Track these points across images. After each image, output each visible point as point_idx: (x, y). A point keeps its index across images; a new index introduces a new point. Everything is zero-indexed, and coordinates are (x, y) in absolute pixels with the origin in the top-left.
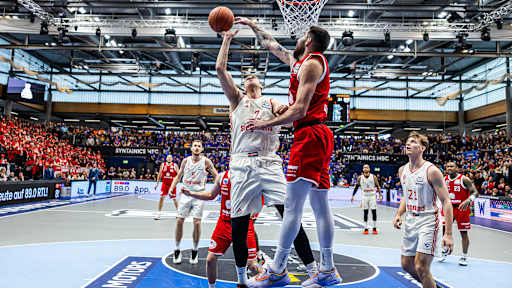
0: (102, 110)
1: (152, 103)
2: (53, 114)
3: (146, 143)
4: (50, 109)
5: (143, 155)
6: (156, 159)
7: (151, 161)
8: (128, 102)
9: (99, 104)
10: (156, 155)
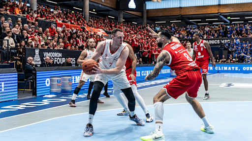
0: (183, 13)
1: (221, 3)
2: (148, 18)
3: (219, 35)
4: (145, 16)
5: (217, 44)
6: (229, 47)
7: (225, 49)
8: (202, 5)
9: (181, 8)
10: (229, 44)
